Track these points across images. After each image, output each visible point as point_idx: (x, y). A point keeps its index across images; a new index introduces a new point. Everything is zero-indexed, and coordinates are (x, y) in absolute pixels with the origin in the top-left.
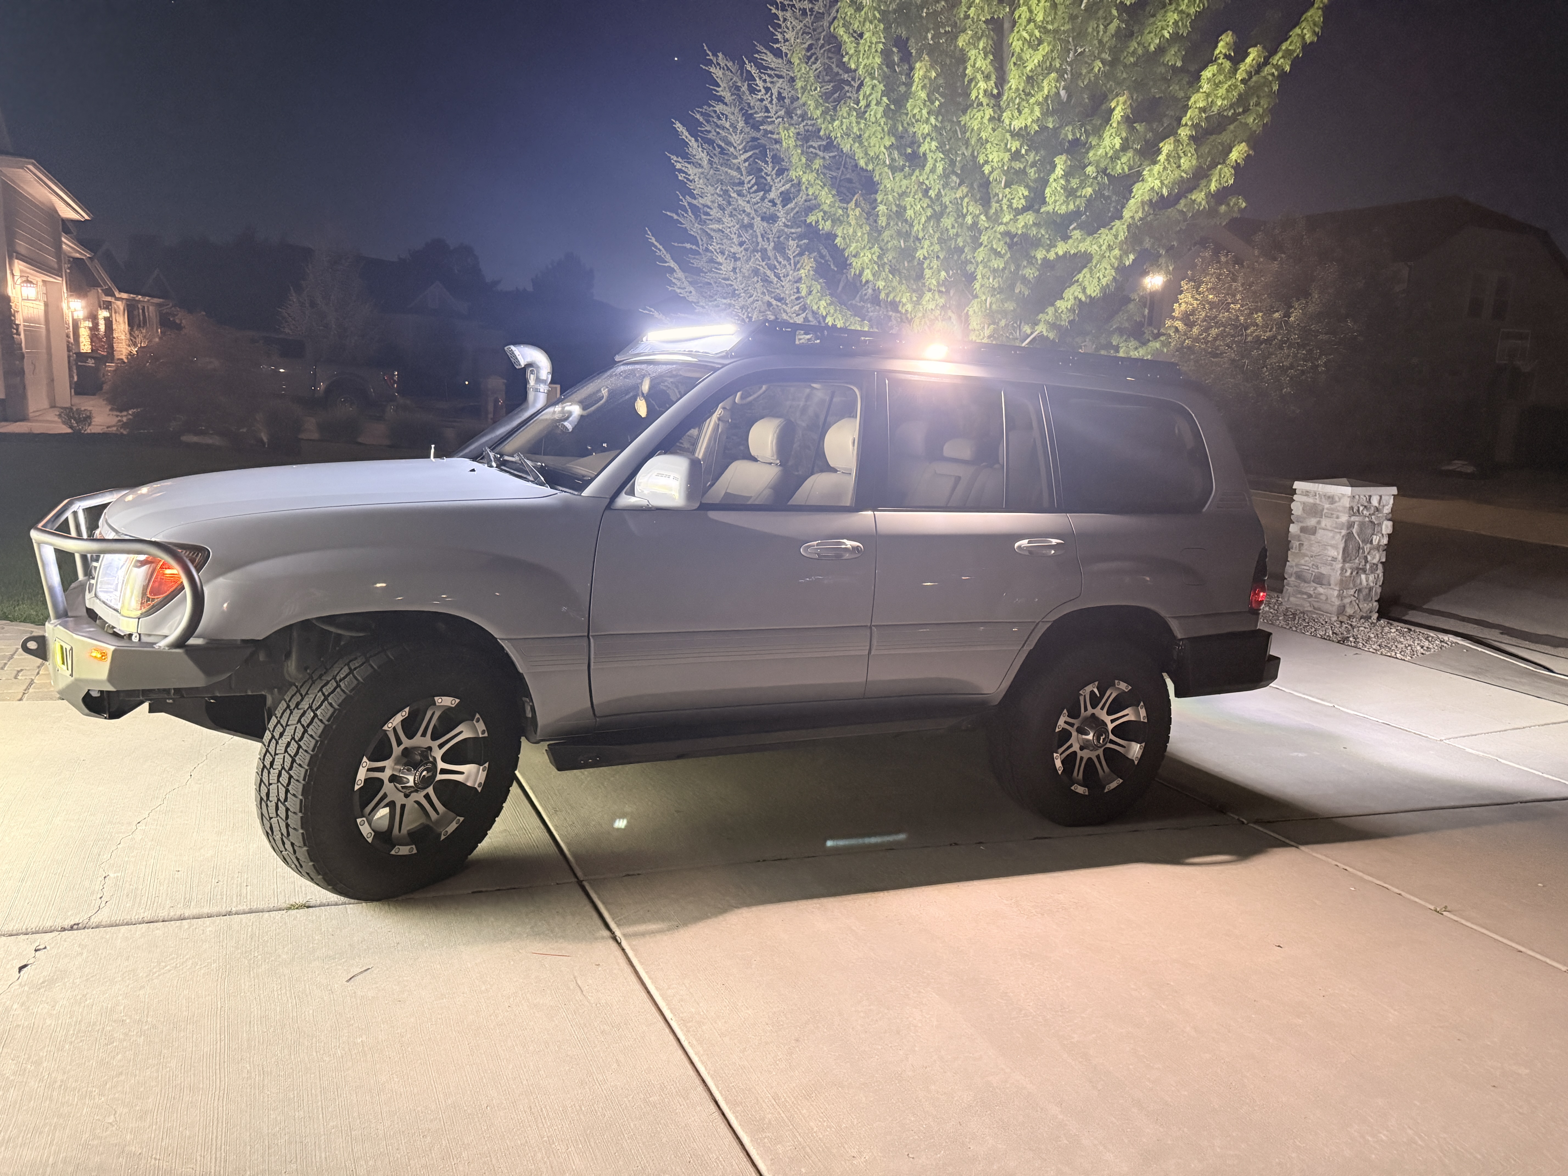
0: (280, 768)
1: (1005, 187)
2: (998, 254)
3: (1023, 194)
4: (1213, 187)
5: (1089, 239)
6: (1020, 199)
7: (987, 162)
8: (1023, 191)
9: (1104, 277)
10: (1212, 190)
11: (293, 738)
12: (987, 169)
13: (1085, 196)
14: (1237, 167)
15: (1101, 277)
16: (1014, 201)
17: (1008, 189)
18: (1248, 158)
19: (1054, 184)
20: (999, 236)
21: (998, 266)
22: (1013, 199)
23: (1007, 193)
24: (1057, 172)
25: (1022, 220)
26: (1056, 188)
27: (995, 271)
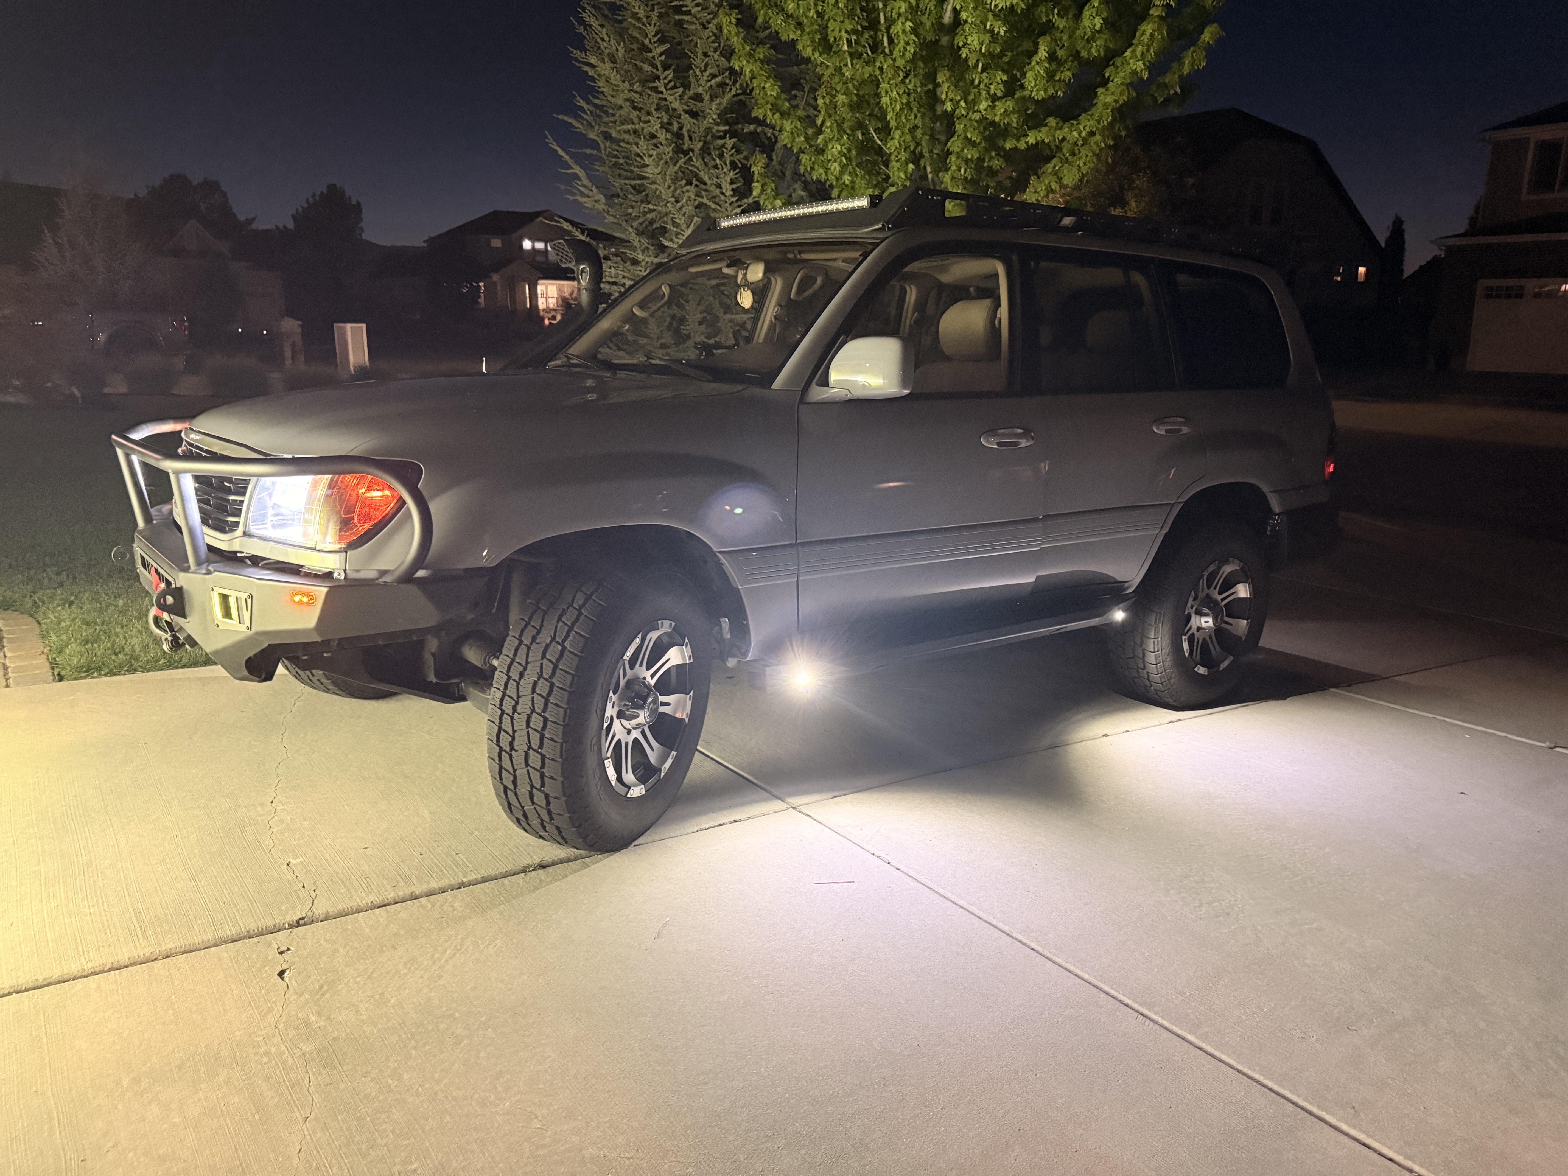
0: (529, 712)
1: (982, 72)
2: (974, 144)
3: (1001, 79)
4: (1186, 70)
5: (1066, 125)
6: (998, 84)
7: (965, 44)
8: (1001, 76)
9: (1085, 164)
10: (1185, 73)
11: (540, 676)
12: (964, 53)
13: (1064, 81)
14: (1208, 49)
15: (1081, 165)
16: (992, 87)
17: (985, 74)
18: (1219, 41)
19: (1037, 67)
20: (975, 124)
21: (972, 156)
22: (991, 84)
23: (984, 78)
24: (1040, 55)
25: (1000, 107)
26: (1038, 72)
27: (967, 161)
